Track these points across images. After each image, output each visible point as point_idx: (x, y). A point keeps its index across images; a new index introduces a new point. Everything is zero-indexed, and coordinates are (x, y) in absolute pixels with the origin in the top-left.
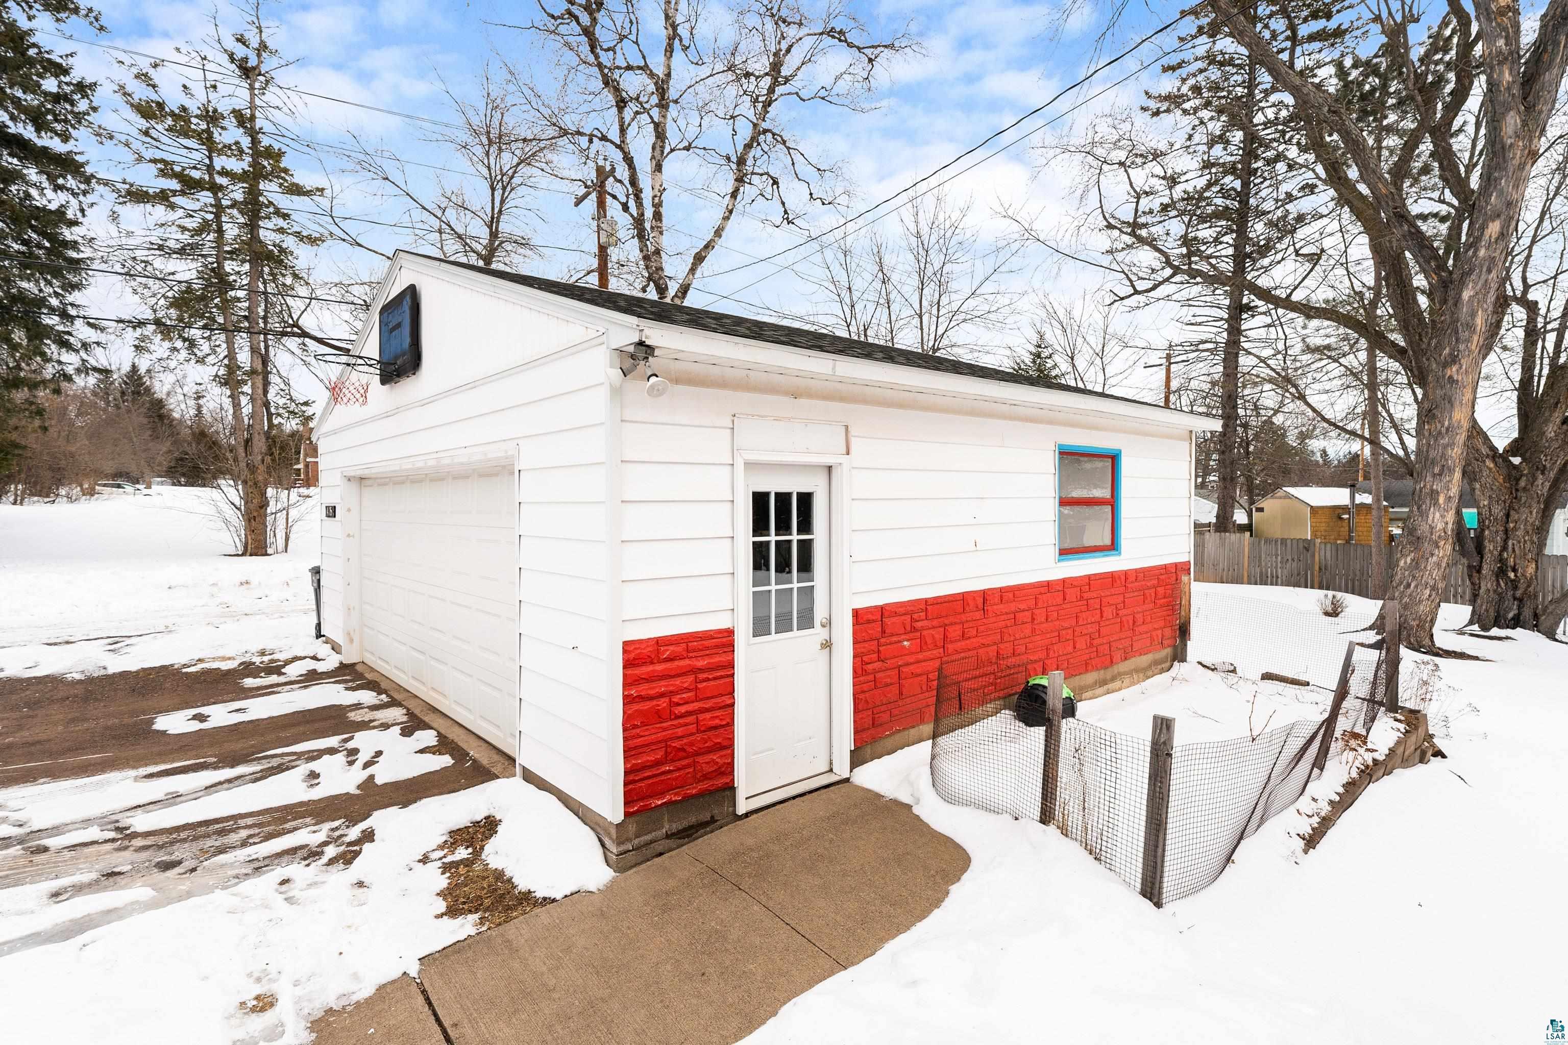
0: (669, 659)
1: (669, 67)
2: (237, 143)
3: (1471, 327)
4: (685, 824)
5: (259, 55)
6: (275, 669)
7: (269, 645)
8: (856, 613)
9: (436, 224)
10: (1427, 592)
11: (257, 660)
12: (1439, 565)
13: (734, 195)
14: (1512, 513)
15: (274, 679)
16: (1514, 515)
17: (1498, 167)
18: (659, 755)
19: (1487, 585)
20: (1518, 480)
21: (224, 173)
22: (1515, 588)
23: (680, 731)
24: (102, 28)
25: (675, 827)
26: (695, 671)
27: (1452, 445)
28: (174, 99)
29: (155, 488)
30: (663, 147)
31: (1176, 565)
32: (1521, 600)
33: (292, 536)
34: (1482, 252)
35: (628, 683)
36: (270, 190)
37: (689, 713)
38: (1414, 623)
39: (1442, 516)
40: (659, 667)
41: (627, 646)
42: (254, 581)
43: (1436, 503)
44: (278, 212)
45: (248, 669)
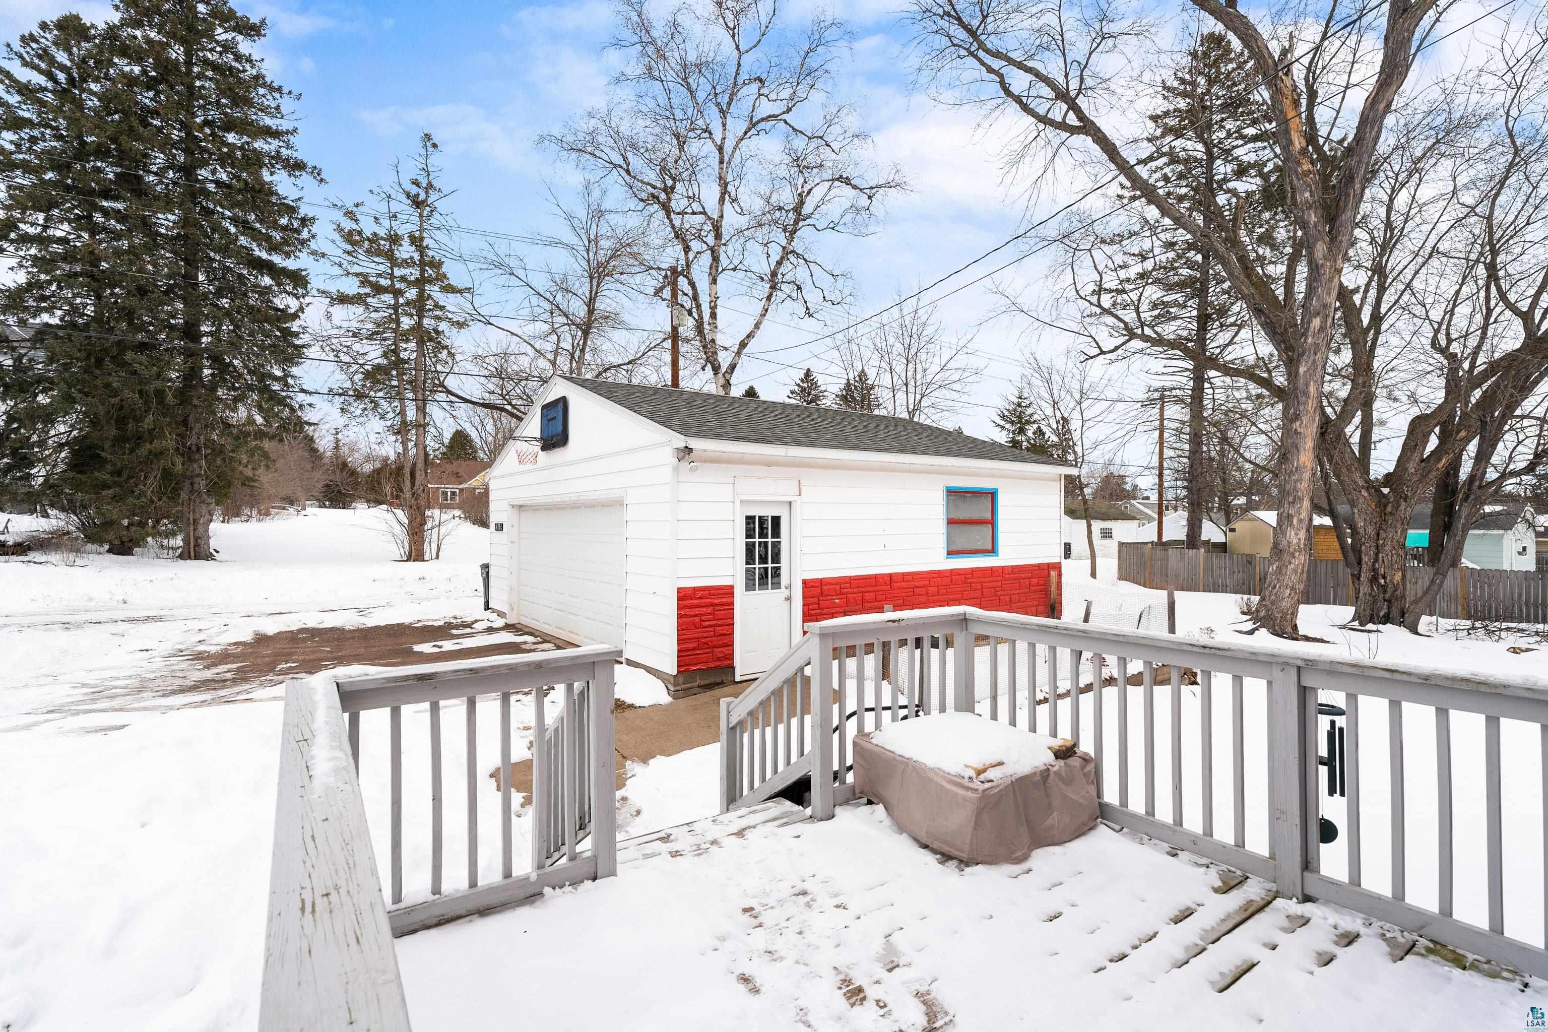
0: (700, 598)
1: (722, 211)
2: (412, 258)
3: (1306, 394)
4: (708, 682)
5: (427, 192)
6: (466, 625)
7: (458, 614)
8: (805, 582)
9: (547, 306)
10: (1288, 591)
11: (454, 621)
12: (1295, 571)
13: (769, 298)
14: (1381, 532)
15: (468, 630)
16: (1383, 534)
17: (1315, 280)
18: (695, 645)
19: (1364, 589)
20: (1385, 506)
21: (403, 279)
22: (1385, 592)
23: (705, 635)
24: (322, 180)
25: (703, 683)
26: (713, 605)
27: (1300, 480)
28: (368, 228)
29: (309, 510)
30: (717, 267)
31: (1048, 564)
32: (1389, 601)
33: (443, 547)
34: (1310, 340)
35: (680, 608)
36: (433, 291)
37: (711, 626)
38: (1279, 616)
39: (1297, 534)
40: (695, 602)
41: (680, 590)
42: (428, 577)
43: (1291, 524)
44: (437, 306)
45: (449, 626)
